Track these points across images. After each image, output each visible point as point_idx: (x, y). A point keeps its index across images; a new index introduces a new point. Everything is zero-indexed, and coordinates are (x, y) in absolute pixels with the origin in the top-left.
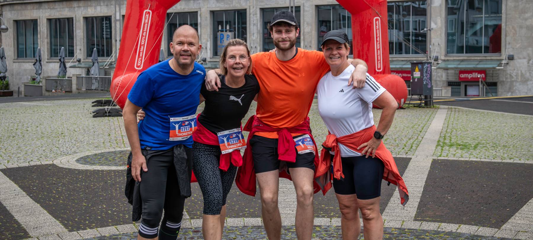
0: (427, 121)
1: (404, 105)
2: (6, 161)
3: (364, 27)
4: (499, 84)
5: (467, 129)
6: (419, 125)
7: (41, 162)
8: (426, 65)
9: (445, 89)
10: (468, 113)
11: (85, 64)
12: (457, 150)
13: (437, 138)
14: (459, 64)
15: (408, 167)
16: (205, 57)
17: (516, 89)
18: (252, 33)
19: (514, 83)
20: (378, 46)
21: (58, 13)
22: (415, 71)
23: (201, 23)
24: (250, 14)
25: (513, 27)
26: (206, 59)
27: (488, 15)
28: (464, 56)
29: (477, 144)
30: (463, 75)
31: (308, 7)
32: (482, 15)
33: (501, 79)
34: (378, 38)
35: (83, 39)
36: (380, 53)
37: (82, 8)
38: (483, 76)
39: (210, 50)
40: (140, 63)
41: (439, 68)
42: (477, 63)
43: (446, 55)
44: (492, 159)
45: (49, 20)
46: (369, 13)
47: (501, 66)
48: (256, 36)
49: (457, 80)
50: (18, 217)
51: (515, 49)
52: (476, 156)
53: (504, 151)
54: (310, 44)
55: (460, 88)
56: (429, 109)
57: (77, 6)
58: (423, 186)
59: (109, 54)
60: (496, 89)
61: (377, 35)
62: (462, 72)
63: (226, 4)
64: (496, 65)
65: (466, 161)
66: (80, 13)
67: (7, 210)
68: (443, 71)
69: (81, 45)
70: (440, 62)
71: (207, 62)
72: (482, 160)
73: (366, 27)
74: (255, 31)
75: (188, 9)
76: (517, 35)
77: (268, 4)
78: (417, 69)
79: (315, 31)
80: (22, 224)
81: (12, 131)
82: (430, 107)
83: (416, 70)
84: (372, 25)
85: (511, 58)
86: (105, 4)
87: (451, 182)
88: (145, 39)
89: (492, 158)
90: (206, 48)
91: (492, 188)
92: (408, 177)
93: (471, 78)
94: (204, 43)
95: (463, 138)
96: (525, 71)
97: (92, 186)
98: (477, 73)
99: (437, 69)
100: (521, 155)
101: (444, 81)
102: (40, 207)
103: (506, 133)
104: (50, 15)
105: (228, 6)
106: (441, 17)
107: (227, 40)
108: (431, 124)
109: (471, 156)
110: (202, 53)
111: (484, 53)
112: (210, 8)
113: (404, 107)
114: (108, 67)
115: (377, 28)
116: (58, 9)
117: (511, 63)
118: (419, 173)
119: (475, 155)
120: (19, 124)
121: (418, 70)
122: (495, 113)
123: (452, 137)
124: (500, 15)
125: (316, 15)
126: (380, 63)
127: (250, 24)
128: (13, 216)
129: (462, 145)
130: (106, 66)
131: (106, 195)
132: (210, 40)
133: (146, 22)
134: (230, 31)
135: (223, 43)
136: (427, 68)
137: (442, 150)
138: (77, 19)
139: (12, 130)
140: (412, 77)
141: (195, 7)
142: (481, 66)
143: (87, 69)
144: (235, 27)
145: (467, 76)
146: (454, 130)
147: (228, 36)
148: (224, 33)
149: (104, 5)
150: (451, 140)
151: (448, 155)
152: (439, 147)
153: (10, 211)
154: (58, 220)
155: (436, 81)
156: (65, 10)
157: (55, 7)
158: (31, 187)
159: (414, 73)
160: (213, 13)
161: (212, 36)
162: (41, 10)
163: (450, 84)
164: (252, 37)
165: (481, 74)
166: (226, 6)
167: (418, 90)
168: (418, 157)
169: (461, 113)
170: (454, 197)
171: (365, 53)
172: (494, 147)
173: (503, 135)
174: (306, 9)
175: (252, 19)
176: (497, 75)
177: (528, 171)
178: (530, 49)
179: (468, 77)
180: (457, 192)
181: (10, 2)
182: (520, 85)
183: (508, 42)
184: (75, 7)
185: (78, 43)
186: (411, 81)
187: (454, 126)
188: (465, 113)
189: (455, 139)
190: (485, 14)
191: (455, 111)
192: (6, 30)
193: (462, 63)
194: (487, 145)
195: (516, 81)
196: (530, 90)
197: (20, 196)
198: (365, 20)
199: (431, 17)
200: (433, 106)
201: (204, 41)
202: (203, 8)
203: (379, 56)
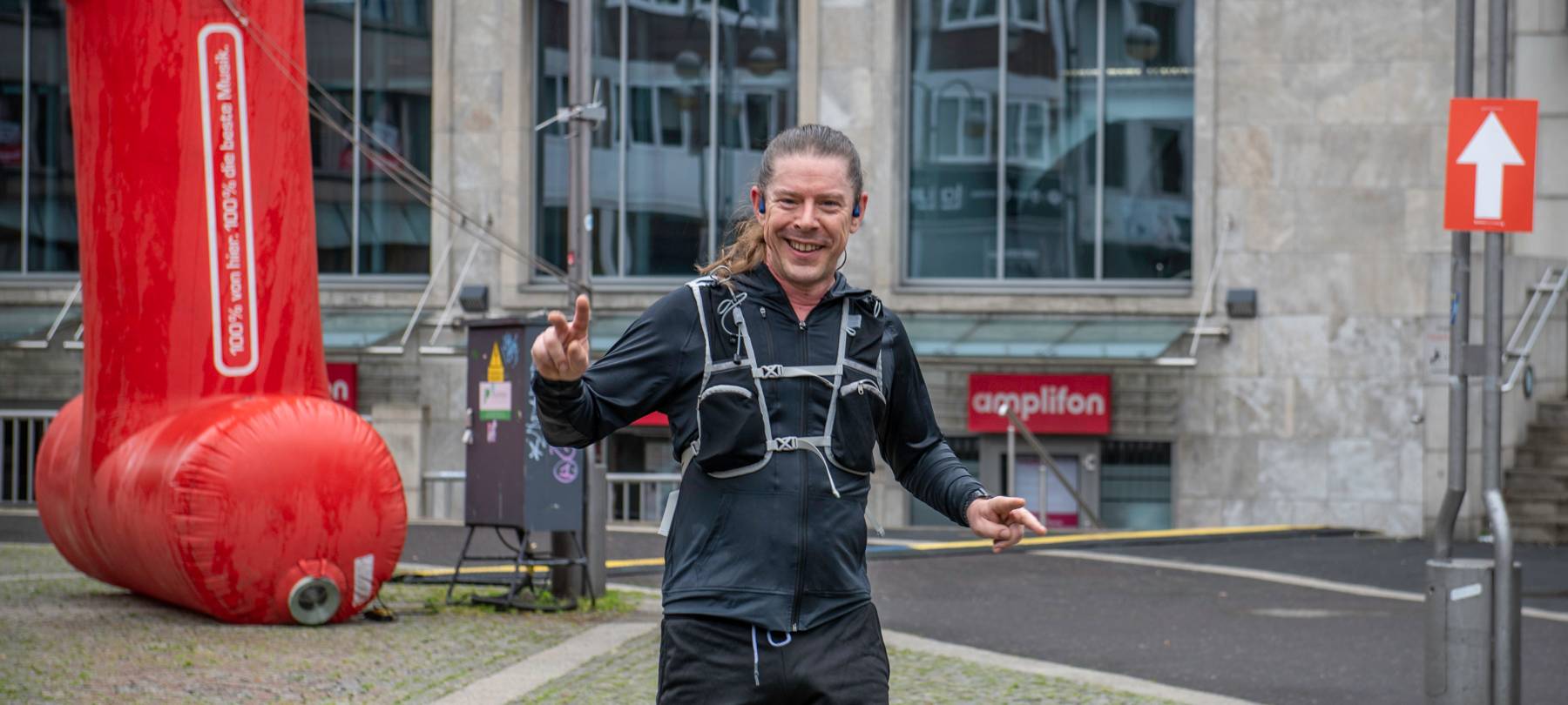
1: (389, 593)
3: (135, 87)
4: (1180, 455)
14: (963, 339)
17: (1270, 480)
19: (1262, 450)
20: (230, 210)
22: (485, 380)
25: (1253, 135)
28: (996, 291)
30: (988, 397)
32: (1094, 65)
33: (1193, 426)
34: (229, 159)
36: (243, 254)
38: (1095, 405)
42: (1060, 331)
43: (903, 285)
47: (1187, 355)
51: (1264, 257)
60: (1168, 479)
61: (218, 138)
62: (983, 380)
64: (1161, 348)
73: (147, 84)
76: (1276, 182)
78: (496, 361)
83: (491, 370)
84: (184, 74)
85: (1243, 307)
93: (1032, 416)
96: (1320, 381)
98: (1064, 391)
111: (1107, 274)
113: (385, 613)
115: (220, 97)
117: (1245, 332)
121: (501, 370)
124: (1185, 71)
126: (245, 320)
140: (469, 413)
142: (1084, 350)
159: (483, 387)
165: (1086, 394)
167: (500, 498)
171: (141, 259)
176: (1174, 399)
178: (1343, 258)
182: (1291, 457)
183: (1226, 220)
186: (466, 437)
193: (983, 331)
195: (1271, 437)
196: (1344, 487)
198: (143, 41)
199: (820, 68)
200: (593, 603)
203: (236, 277)
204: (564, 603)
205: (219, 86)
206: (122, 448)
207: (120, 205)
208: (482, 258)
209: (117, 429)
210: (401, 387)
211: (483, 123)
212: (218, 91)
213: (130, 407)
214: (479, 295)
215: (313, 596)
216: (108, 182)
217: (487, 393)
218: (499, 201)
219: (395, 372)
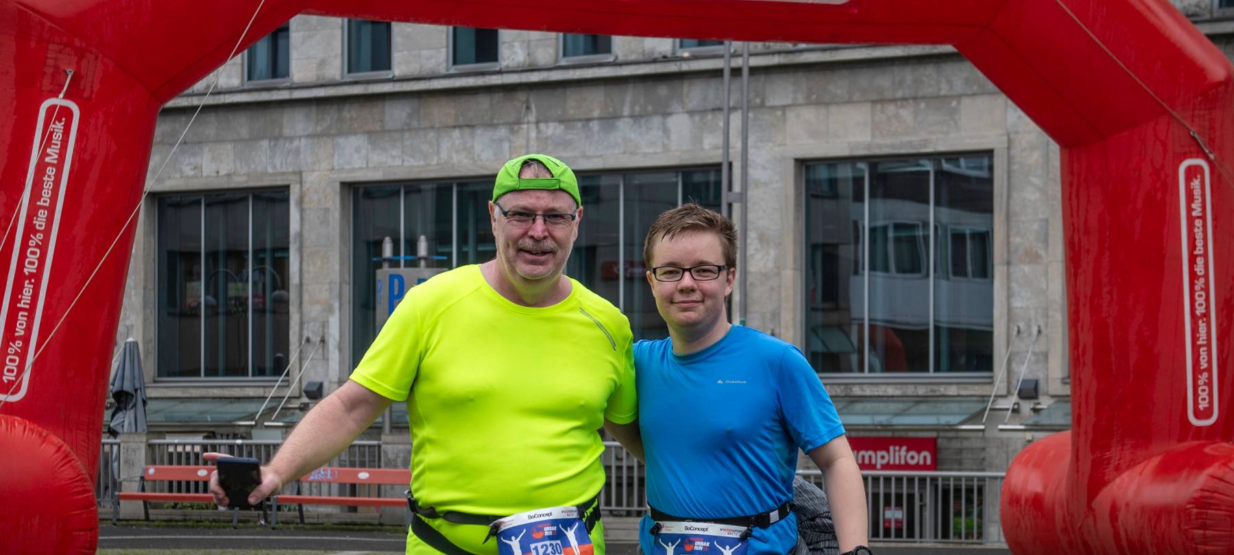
3: (1130, 208)
16: (318, 379)
20: (1200, 300)
23: (300, 235)
31: (764, 168)
34: (1200, 261)
36: (1208, 333)
39: (340, 350)
40: (13, 366)
46: (1156, 136)
54: (771, 326)
61: (1193, 245)
63: (413, 157)
73: (1139, 205)
75: (248, 175)
77: (588, 154)
79: (795, 269)
84: (1168, 198)
88: (43, 248)
90: (323, 341)
94: (314, 320)
105: (422, 163)
110: (306, 364)
112: (342, 169)
115: (1194, 214)
125: (797, 205)
126: (1209, 383)
132: (340, 307)
133: (52, 158)
134: (432, 262)
141: (279, 170)
148: (406, 273)
160: (353, 190)
161: (348, 291)
166: (413, 162)
171: (1132, 338)
174: (754, 173)
198: (1137, 173)
201: (313, 311)
202: (313, 171)
203: (1204, 351)
205: (1194, 206)
206: (1118, 481)
207: (1115, 296)
208: (1033, 358)
209: (1111, 467)
210: (970, 456)
211: (1033, 258)
212: (1193, 210)
213: (1122, 450)
214: (1032, 386)
216: (1105, 280)
218: (1047, 316)
219: (966, 444)
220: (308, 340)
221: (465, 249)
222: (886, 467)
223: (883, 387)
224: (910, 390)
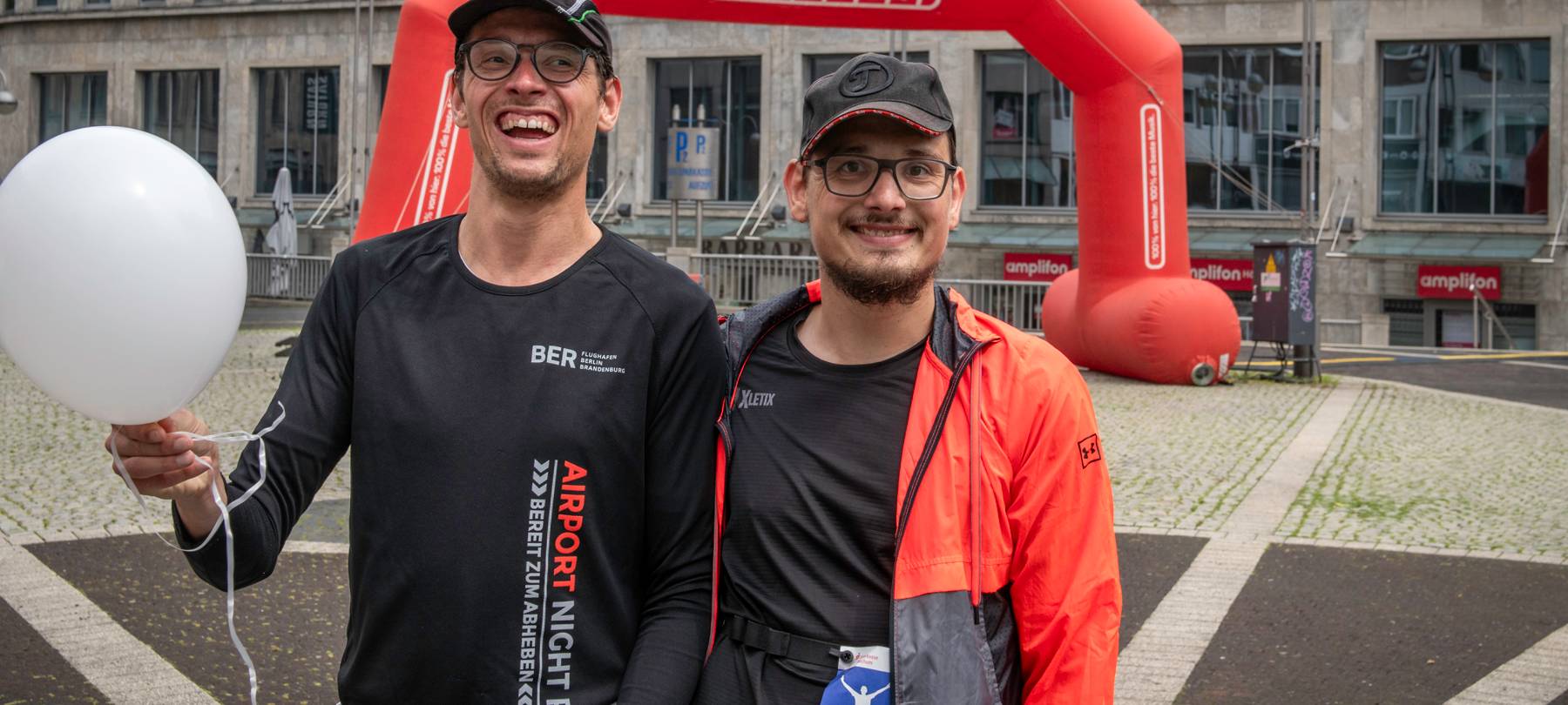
0: (1289, 427)
1: (1231, 373)
2: (40, 522)
4: (1541, 312)
5: (1399, 455)
6: (1260, 439)
7: (140, 527)
8: (1298, 255)
9: (1371, 323)
10: (1418, 403)
11: (251, 216)
12: (1348, 517)
13: (1300, 481)
14: (1416, 247)
15: (1193, 565)
16: (626, 201)
18: (778, 129)
20: (1153, 191)
21: (172, 54)
22: (1265, 271)
24: (772, 73)
26: (629, 207)
27: (1508, 96)
28: (1436, 220)
29: (1413, 503)
30: (1429, 278)
31: (952, 56)
32: (1491, 93)
33: (1548, 296)
34: (1154, 167)
35: (248, 137)
36: (1159, 211)
37: (249, 41)
38: (1491, 284)
39: (644, 180)
41: (1355, 256)
42: (1471, 242)
43: (1379, 216)
44: (1439, 548)
45: (145, 76)
46: (1127, 91)
47: (1548, 256)
48: (790, 140)
49: (1413, 295)
50: (94, 677)
52: (1398, 537)
53: (1483, 526)
55: (1422, 321)
56: (1306, 388)
57: (234, 32)
58: (1220, 620)
59: (326, 187)
60: (1533, 325)
61: (1149, 158)
62: (1428, 269)
63: (699, 41)
64: (1533, 252)
65: (1365, 551)
66: (242, 54)
67: (62, 661)
68: (1371, 265)
69: (240, 156)
70: (1358, 235)
71: (633, 218)
72: (1411, 550)
74: (787, 125)
77: (826, 41)
78: (1271, 263)
80: (110, 696)
81: (41, 431)
82: (1311, 383)
83: (1268, 267)
84: (1134, 128)
86: (322, 29)
87: (1301, 611)
88: (446, 157)
89: (1442, 545)
90: (632, 174)
91: (1410, 629)
92: (1186, 594)
93: (1454, 289)
94: (626, 160)
95: (1377, 483)
97: (293, 597)
98: (1473, 275)
99: (1348, 258)
100: (1528, 538)
101: (1371, 296)
102: (153, 652)
103: (1511, 470)
104: (147, 61)
105: (706, 45)
106: (1362, 98)
107: (698, 151)
108: (1296, 436)
109: (1385, 538)
110: (619, 192)
111: (1497, 211)
112: (647, 49)
113: (1230, 381)
114: (322, 227)
115: (1150, 138)
116: (175, 43)
118: (1219, 583)
119: (1396, 534)
120: (59, 409)
121: (1274, 267)
122: (1499, 406)
123: (1348, 479)
124: (1546, 96)
125: (976, 82)
126: (1159, 243)
127: (771, 103)
128: (82, 676)
129: (1368, 504)
130: (314, 222)
131: (333, 626)
132: (645, 150)
134: (708, 124)
135: (685, 161)
136: (1301, 263)
137: (1305, 516)
138: (232, 75)
139: (40, 426)
140: (1255, 287)
142: (1489, 252)
143: (255, 230)
144: (724, 112)
145: (1443, 282)
146: (1360, 457)
147: (701, 140)
148: (691, 132)
149: (317, 33)
150: (1339, 488)
151: (1315, 534)
152: (1298, 511)
153: (73, 663)
154: (206, 688)
155: (1346, 295)
156: (194, 46)
157: (165, 36)
158: (122, 596)
159: (1263, 275)
160: (656, 64)
161: (650, 138)
162: (120, 44)
163: (1391, 306)
164: (778, 142)
165: (1486, 277)
166: (699, 45)
167: (1274, 327)
168: (1229, 537)
169: (1398, 402)
170: (1296, 652)
172: (1459, 512)
173: (1498, 477)
174: (946, 60)
175: (777, 88)
176: (1537, 282)
177: (1530, 585)
179: (1446, 285)
180: (1308, 640)
181: (25, 18)
184: (225, 38)
185: (232, 148)
186: (1254, 298)
187: (1362, 443)
188: (1410, 402)
189: (1353, 485)
190: (1497, 92)
191: (1383, 397)
192: (10, 107)
193: (1428, 242)
194: (1439, 505)
197: (92, 621)
199: (1333, 97)
200: (1320, 381)
201: (625, 152)
202: (626, 49)
203: (1156, 224)
204: (1305, 380)
205: (1150, 133)
209: (1097, 294)
212: (1149, 136)
215: (1203, 372)
217: (1266, 278)
220: (621, 173)
221: (736, 107)
222: (1037, 277)
223: (1034, 217)
224: (1054, 220)
